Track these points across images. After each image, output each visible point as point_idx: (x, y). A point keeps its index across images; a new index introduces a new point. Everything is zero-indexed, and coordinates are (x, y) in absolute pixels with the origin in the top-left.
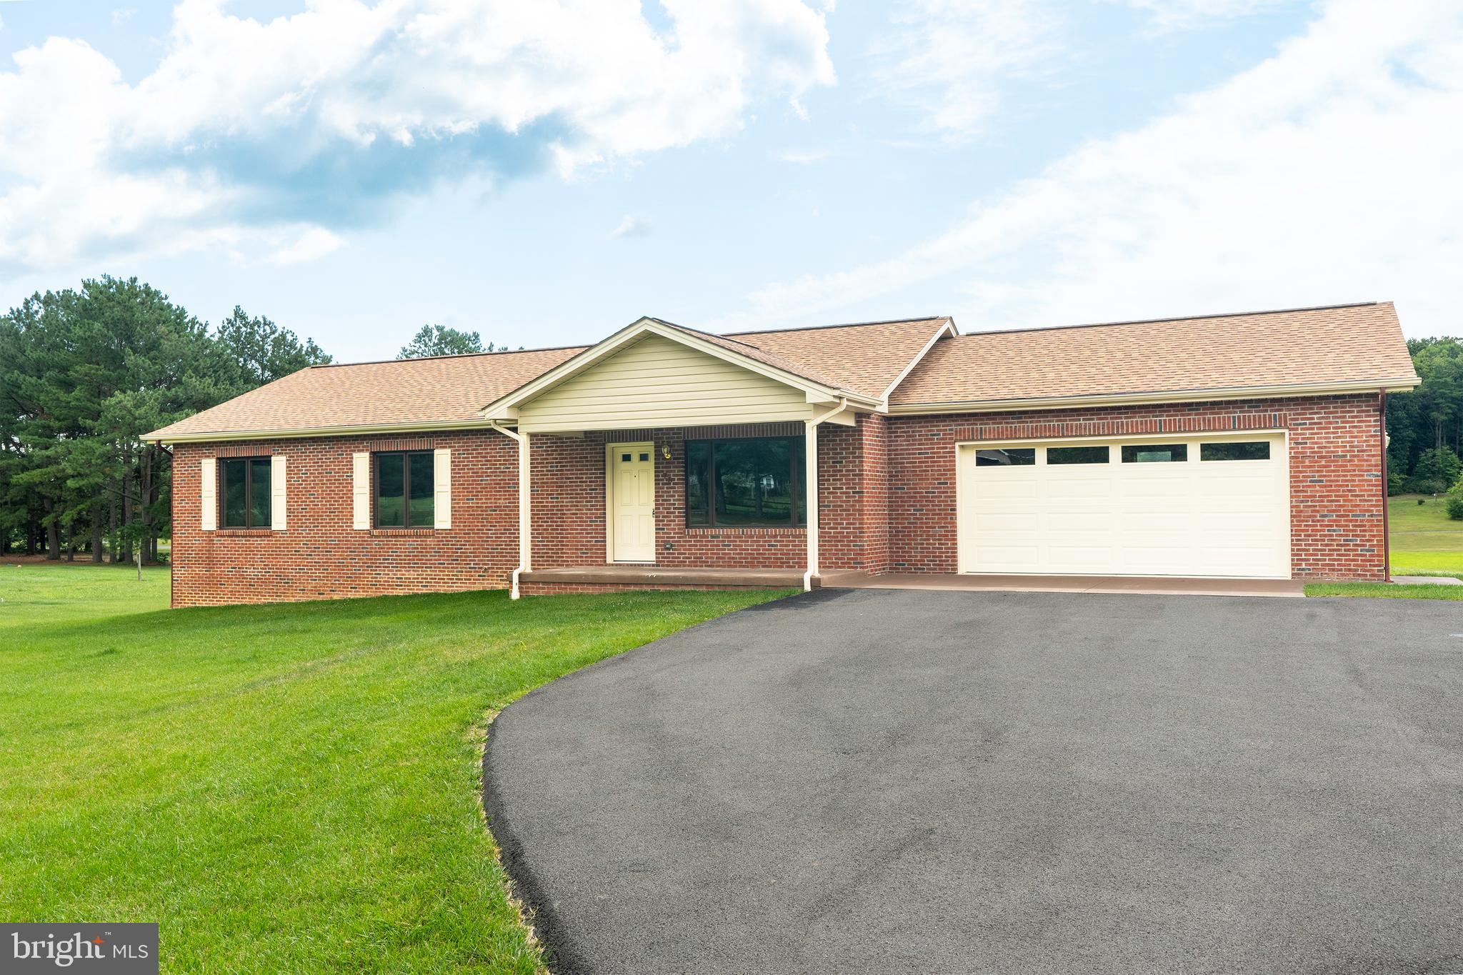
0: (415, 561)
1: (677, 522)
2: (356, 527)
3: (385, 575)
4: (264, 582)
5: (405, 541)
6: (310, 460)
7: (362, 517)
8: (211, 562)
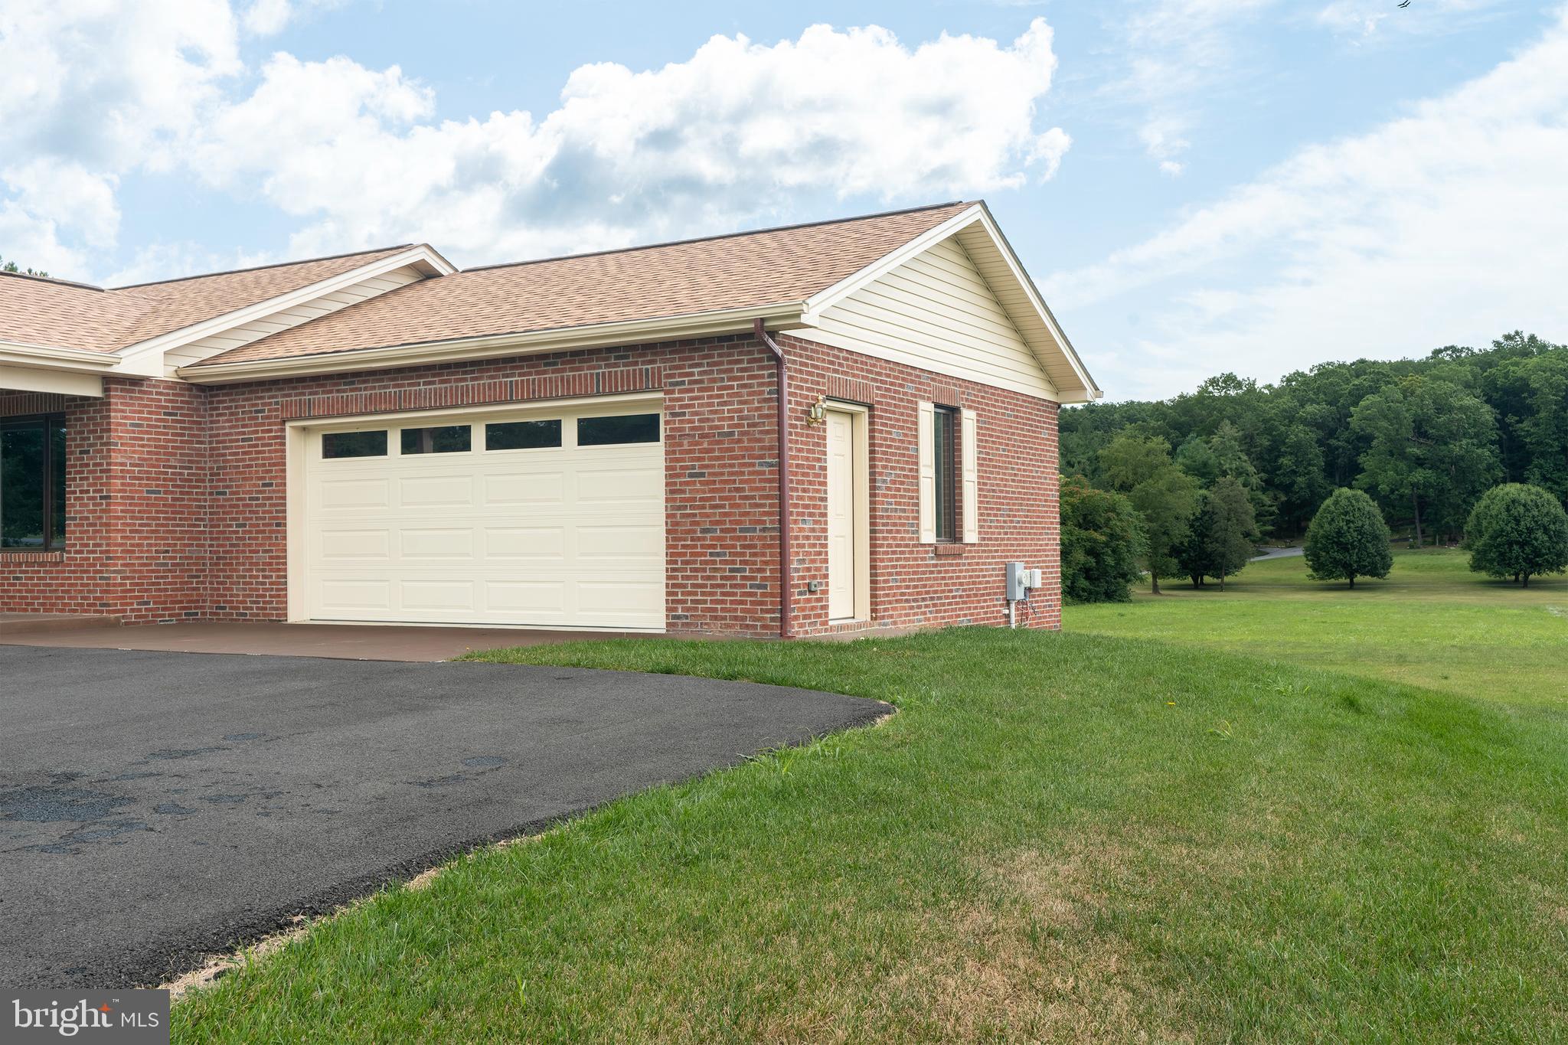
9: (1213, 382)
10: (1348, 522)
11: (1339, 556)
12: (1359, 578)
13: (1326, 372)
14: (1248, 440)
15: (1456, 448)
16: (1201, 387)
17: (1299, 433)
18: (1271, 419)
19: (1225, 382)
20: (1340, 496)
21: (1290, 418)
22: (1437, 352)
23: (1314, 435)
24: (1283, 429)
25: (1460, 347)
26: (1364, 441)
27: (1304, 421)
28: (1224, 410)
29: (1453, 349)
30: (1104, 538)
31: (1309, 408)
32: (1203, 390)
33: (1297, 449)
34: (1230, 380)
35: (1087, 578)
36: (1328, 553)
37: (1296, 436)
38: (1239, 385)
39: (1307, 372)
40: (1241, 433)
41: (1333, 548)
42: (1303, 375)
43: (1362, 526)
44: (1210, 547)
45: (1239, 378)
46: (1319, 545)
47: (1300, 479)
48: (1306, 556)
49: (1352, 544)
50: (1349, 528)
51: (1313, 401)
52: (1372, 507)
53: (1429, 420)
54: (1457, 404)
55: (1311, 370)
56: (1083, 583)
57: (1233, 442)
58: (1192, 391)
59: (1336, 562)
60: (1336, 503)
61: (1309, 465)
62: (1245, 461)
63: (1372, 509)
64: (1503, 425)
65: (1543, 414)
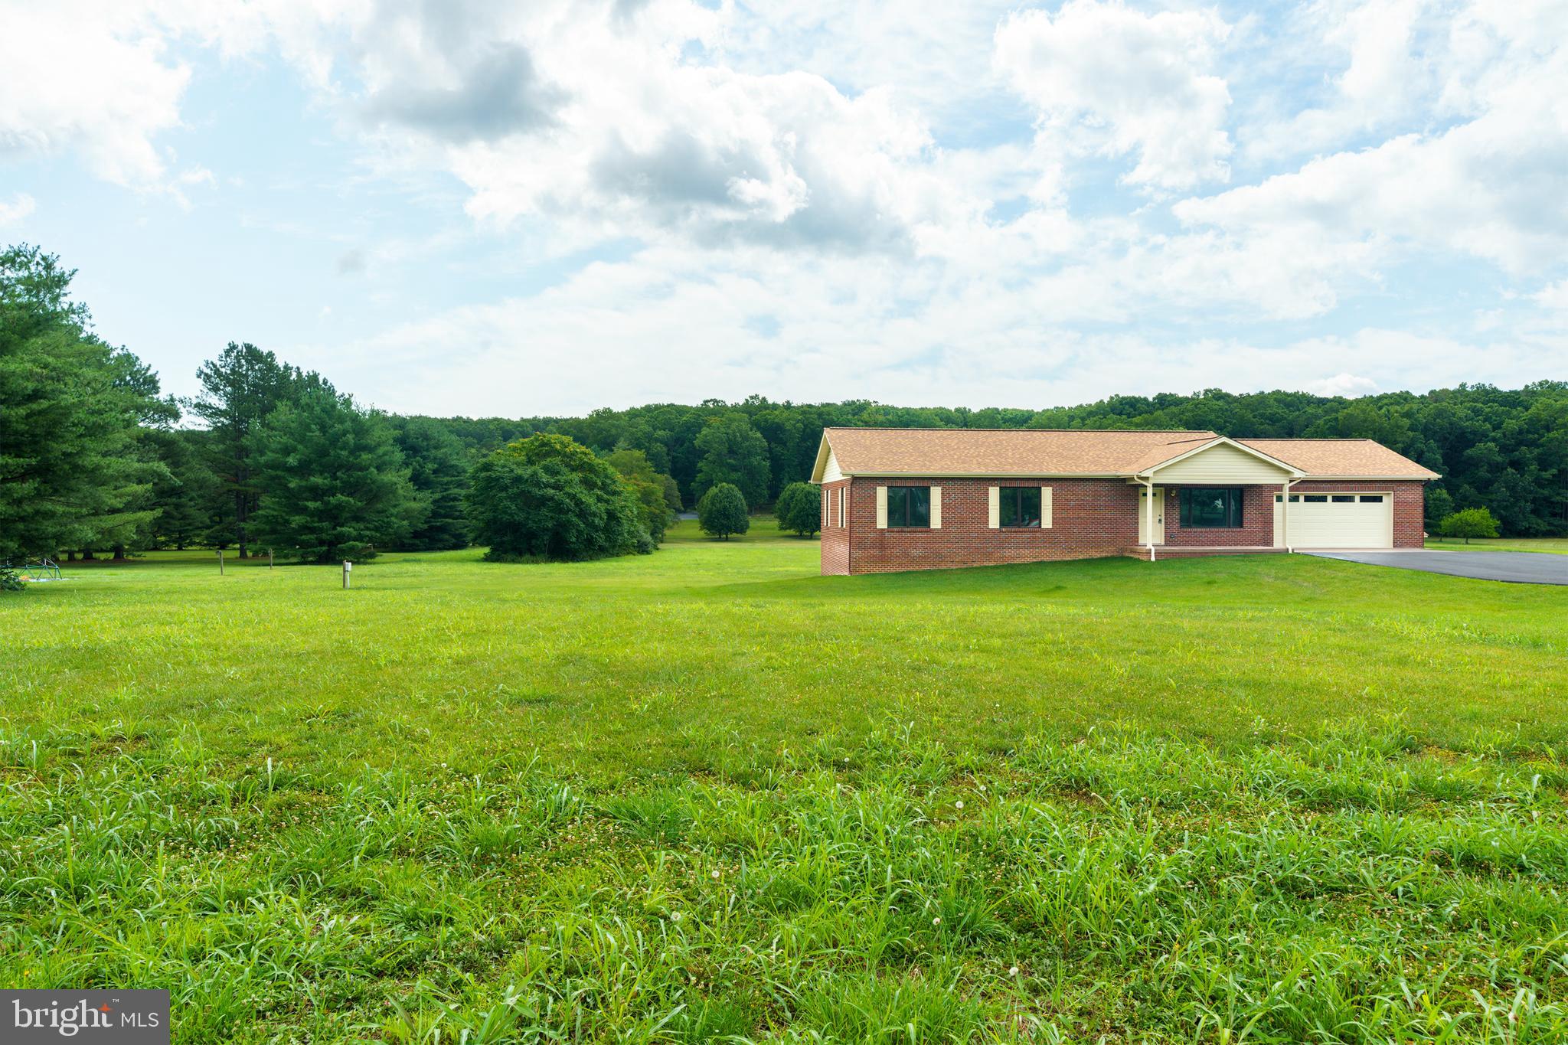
0: (1030, 544)
1: (1176, 526)
2: (991, 526)
3: (1007, 553)
4: (924, 557)
5: (1023, 535)
6: (956, 490)
7: (994, 522)
8: (882, 547)
12: (732, 535)
36: (711, 519)
43: (734, 503)
46: (707, 515)
48: (700, 520)
52: (739, 494)
54: (753, 436)
64: (770, 450)
65: (790, 444)
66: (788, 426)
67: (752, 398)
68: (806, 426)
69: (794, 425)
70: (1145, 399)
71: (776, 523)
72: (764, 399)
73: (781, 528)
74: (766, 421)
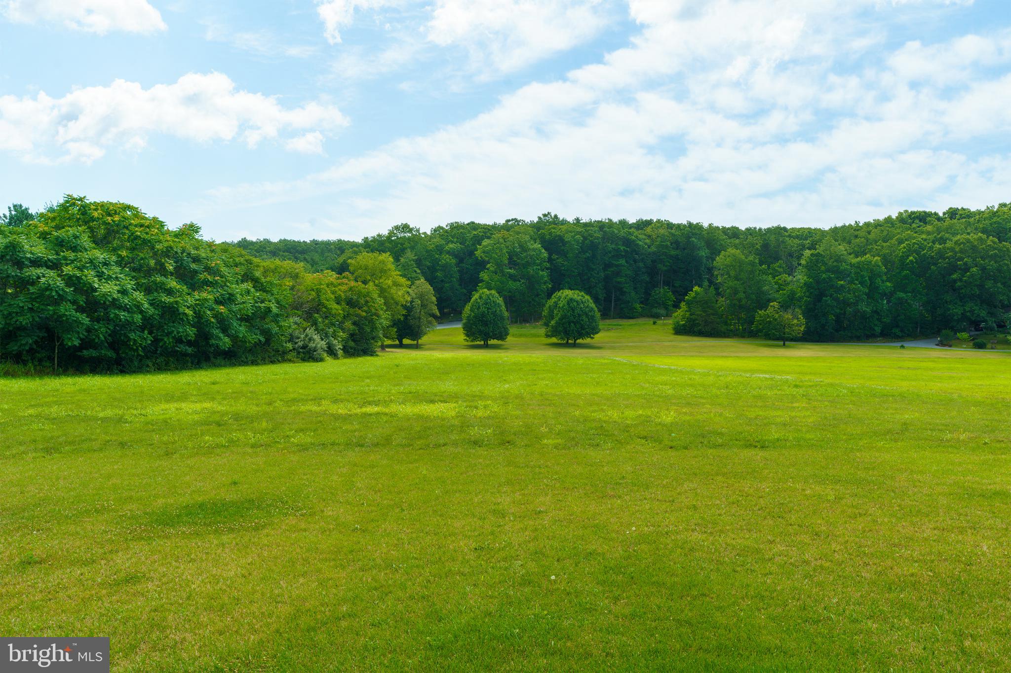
9: (397, 228)
10: (488, 309)
11: (482, 328)
12: (492, 342)
13: (456, 227)
14: (418, 262)
15: (531, 270)
16: (390, 230)
17: (447, 259)
18: (431, 250)
19: (403, 228)
20: (483, 293)
21: (440, 249)
22: (508, 221)
23: (454, 261)
24: (437, 256)
25: (519, 219)
26: (481, 265)
27: (448, 253)
28: (404, 244)
29: (516, 220)
30: (364, 314)
31: (451, 246)
32: (391, 233)
33: (445, 267)
34: (406, 227)
35: (354, 341)
36: (476, 326)
37: (445, 260)
38: (411, 230)
39: (445, 227)
40: (416, 257)
41: (479, 323)
42: (442, 228)
43: (496, 311)
44: (412, 322)
45: (411, 227)
46: (471, 322)
47: (447, 285)
48: (464, 328)
49: (490, 322)
50: (488, 312)
51: (452, 242)
52: (500, 301)
53: (517, 255)
54: (532, 247)
55: (447, 226)
56: (352, 344)
57: (412, 262)
58: (385, 232)
59: (480, 332)
60: (481, 298)
61: (451, 277)
62: (419, 273)
63: (500, 302)
64: (550, 260)
65: (570, 255)
66: (568, 237)
67: (545, 215)
68: (585, 238)
69: (573, 237)
70: (936, 214)
71: (543, 331)
72: (556, 216)
73: (547, 336)
74: (550, 234)
